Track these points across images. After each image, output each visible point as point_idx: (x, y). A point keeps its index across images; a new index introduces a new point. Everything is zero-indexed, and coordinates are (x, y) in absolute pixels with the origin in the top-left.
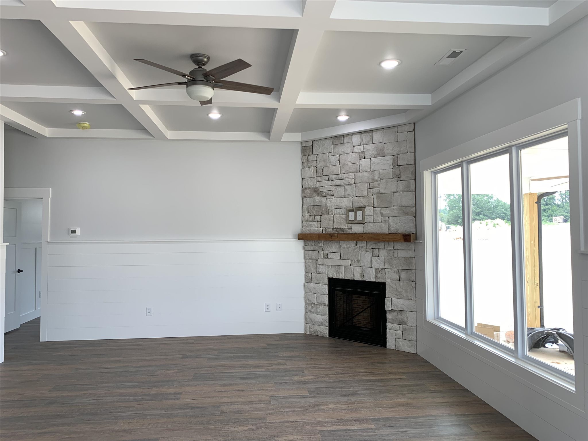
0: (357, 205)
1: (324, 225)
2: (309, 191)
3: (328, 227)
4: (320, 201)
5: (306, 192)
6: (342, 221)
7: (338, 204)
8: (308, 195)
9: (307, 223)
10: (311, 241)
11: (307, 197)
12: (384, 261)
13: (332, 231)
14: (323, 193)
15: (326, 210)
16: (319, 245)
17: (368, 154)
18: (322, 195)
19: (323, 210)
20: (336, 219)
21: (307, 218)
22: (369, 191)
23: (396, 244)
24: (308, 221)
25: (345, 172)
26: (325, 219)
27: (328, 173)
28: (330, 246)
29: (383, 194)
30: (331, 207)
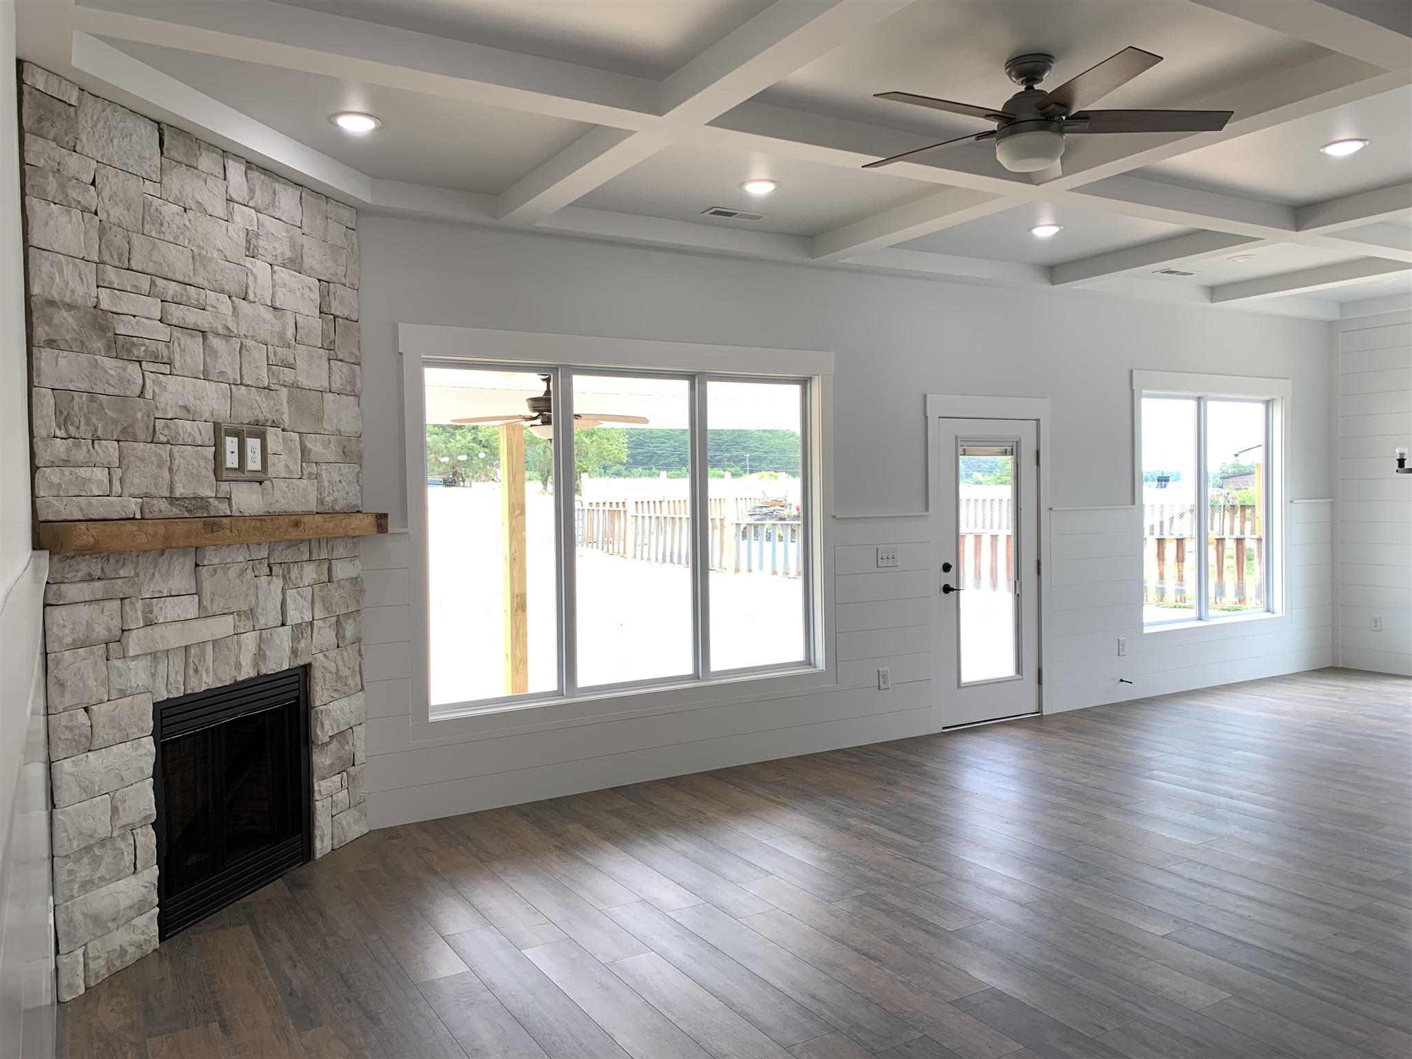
0: (245, 415)
1: (139, 481)
2: (70, 320)
3: (153, 491)
4: (121, 379)
5: (56, 321)
6: (204, 472)
7: (191, 402)
8: (68, 337)
9: (67, 473)
10: (87, 557)
11: (62, 345)
12: (310, 597)
13: (171, 511)
14: (133, 344)
15: (146, 418)
16: (122, 573)
17: (270, 248)
18: (129, 352)
19: (137, 419)
20: (182, 461)
21: (62, 449)
22: (273, 373)
23: (334, 543)
24: (66, 463)
25: (206, 284)
26: (143, 460)
27: (151, 264)
28: (163, 570)
29: (304, 391)
30: (165, 410)
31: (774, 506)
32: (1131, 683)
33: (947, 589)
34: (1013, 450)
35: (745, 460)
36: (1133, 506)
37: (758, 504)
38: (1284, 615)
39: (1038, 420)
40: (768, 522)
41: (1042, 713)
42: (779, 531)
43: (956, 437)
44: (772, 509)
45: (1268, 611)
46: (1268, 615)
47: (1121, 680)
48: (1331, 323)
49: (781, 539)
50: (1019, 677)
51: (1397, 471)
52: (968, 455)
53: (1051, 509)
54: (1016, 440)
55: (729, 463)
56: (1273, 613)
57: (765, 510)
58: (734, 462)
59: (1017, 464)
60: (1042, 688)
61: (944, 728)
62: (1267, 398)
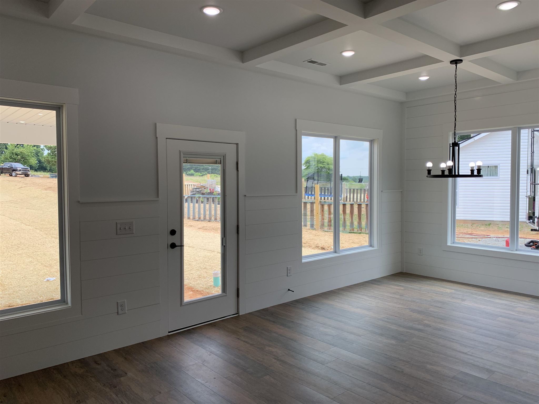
31: (201, 188)
32: (293, 292)
33: (173, 246)
34: (222, 160)
35: (209, 169)
36: (296, 194)
37: (195, 187)
38: (378, 248)
39: (237, 144)
40: (197, 196)
41: (239, 314)
42: (201, 199)
43: (180, 152)
44: (201, 189)
45: (371, 246)
46: (371, 249)
47: (289, 290)
48: (402, 103)
49: (202, 202)
50: (225, 294)
51: (427, 176)
52: (189, 163)
53: (245, 196)
54: (224, 155)
55: (203, 171)
56: (373, 247)
57: (197, 190)
58: (205, 170)
59: (224, 169)
60: (239, 299)
61: (169, 332)
62: (371, 139)
